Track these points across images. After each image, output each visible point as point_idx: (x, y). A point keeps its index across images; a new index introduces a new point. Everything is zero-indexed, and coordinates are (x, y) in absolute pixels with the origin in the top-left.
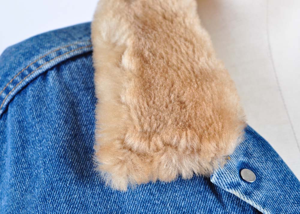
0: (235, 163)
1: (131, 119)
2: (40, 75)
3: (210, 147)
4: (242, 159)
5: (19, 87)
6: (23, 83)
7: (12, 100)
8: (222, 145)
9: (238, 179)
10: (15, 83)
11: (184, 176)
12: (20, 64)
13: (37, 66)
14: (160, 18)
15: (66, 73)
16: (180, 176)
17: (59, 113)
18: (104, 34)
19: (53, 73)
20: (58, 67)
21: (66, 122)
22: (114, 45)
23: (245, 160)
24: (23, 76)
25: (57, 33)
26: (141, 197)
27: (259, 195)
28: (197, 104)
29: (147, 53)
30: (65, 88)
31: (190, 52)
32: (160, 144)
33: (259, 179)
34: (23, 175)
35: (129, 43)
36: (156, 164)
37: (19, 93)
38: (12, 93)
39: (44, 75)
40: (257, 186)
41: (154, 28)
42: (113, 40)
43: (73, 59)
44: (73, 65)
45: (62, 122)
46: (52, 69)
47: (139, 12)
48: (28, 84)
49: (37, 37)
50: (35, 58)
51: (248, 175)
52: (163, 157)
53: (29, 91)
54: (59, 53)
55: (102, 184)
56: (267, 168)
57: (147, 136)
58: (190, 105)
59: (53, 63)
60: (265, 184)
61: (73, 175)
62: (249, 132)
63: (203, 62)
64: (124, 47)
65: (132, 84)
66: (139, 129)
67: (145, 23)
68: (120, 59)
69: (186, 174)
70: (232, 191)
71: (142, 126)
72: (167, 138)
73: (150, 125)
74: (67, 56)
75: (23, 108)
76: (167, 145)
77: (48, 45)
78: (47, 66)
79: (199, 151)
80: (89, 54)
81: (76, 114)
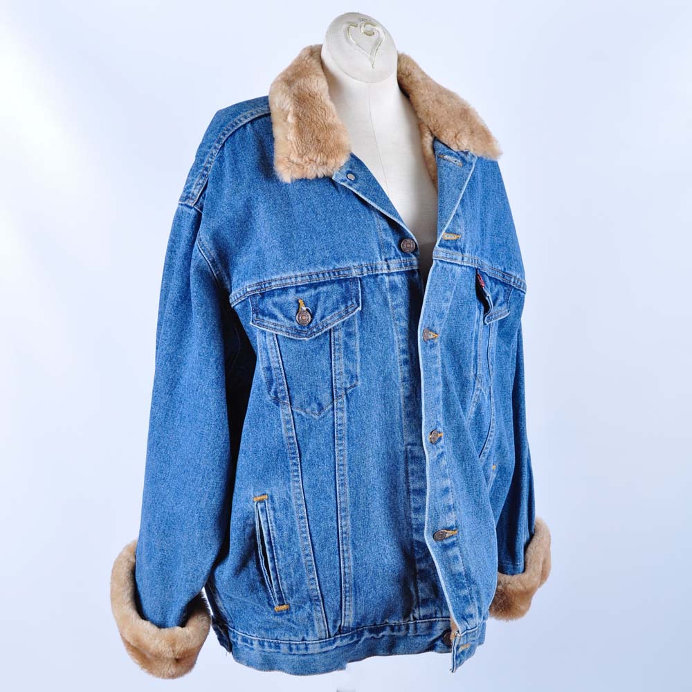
0: (344, 171)
1: (292, 147)
2: (242, 126)
3: (332, 162)
4: (348, 169)
5: (231, 132)
6: (234, 130)
7: (227, 139)
8: (338, 160)
9: (345, 178)
10: (228, 130)
11: (319, 176)
12: (230, 120)
13: (241, 121)
14: (308, 96)
15: (256, 125)
16: (317, 177)
17: (253, 146)
18: (277, 105)
19: (249, 125)
20: (252, 122)
21: (258, 150)
22: (283, 110)
23: (351, 170)
24: (233, 126)
25: (248, 102)
26: (297, 187)
27: (356, 186)
28: (326, 141)
29: (300, 115)
30: (257, 133)
31: (323, 114)
32: (307, 160)
33: (357, 178)
34: (236, 177)
35: (291, 109)
36: (305, 169)
37: (231, 135)
38: (227, 136)
39: (244, 126)
40: (355, 181)
41: (304, 101)
42: (282, 108)
43: (260, 117)
44: (260, 121)
45: (256, 150)
46: (248, 123)
47: (296, 92)
48: (236, 131)
49: (237, 105)
50: (239, 117)
51: (351, 177)
52: (309, 166)
53: (237, 134)
54: (252, 114)
55: (278, 181)
56: (361, 174)
57: (301, 156)
58: (322, 141)
59: (249, 120)
60: (359, 181)
61: (263, 176)
62: (353, 156)
63: (330, 120)
64: (288, 112)
65: (293, 130)
66: (297, 152)
67: (299, 98)
68: (287, 118)
69: (320, 175)
70: (342, 183)
71: (298, 151)
72: (311, 157)
73: (303, 151)
74: (256, 116)
75: (234, 143)
76: (311, 160)
77: (245, 110)
78: (246, 121)
79: (327, 164)
80: (269, 115)
81: (263, 147)
